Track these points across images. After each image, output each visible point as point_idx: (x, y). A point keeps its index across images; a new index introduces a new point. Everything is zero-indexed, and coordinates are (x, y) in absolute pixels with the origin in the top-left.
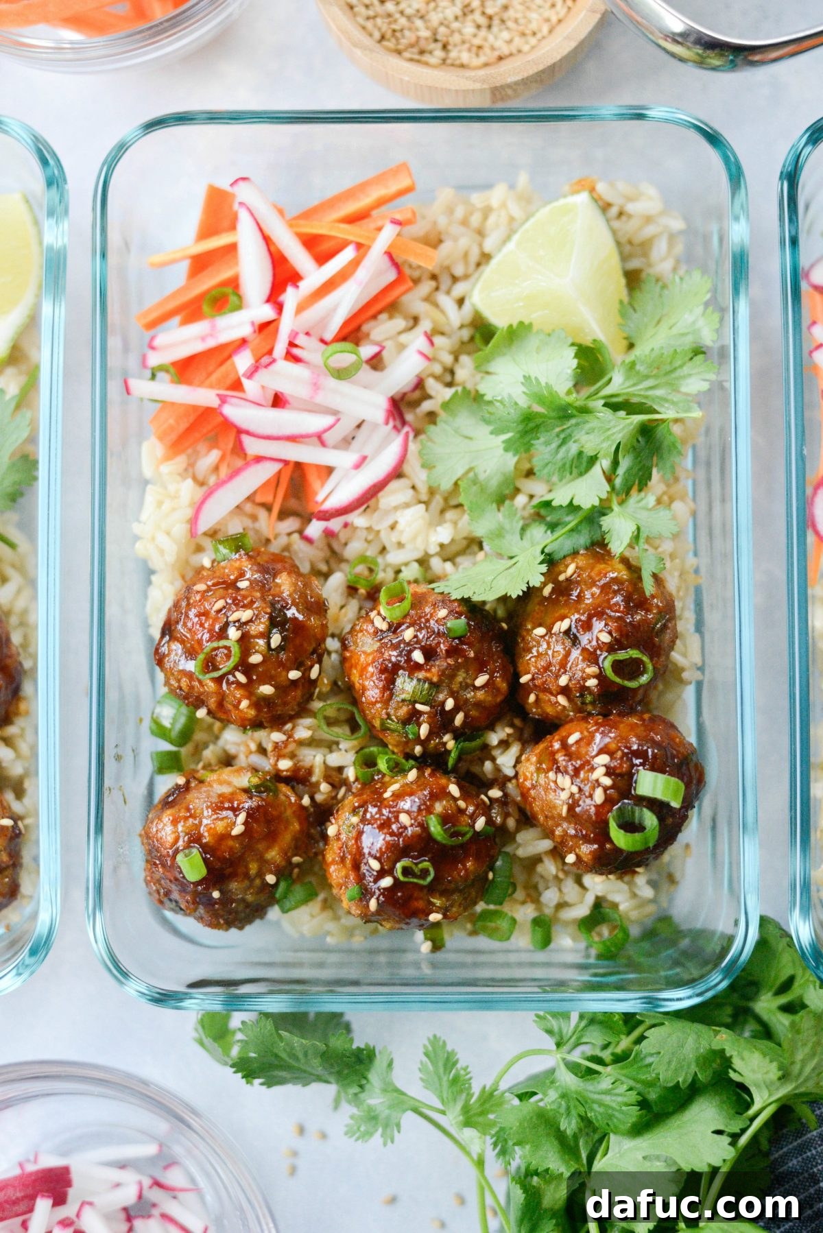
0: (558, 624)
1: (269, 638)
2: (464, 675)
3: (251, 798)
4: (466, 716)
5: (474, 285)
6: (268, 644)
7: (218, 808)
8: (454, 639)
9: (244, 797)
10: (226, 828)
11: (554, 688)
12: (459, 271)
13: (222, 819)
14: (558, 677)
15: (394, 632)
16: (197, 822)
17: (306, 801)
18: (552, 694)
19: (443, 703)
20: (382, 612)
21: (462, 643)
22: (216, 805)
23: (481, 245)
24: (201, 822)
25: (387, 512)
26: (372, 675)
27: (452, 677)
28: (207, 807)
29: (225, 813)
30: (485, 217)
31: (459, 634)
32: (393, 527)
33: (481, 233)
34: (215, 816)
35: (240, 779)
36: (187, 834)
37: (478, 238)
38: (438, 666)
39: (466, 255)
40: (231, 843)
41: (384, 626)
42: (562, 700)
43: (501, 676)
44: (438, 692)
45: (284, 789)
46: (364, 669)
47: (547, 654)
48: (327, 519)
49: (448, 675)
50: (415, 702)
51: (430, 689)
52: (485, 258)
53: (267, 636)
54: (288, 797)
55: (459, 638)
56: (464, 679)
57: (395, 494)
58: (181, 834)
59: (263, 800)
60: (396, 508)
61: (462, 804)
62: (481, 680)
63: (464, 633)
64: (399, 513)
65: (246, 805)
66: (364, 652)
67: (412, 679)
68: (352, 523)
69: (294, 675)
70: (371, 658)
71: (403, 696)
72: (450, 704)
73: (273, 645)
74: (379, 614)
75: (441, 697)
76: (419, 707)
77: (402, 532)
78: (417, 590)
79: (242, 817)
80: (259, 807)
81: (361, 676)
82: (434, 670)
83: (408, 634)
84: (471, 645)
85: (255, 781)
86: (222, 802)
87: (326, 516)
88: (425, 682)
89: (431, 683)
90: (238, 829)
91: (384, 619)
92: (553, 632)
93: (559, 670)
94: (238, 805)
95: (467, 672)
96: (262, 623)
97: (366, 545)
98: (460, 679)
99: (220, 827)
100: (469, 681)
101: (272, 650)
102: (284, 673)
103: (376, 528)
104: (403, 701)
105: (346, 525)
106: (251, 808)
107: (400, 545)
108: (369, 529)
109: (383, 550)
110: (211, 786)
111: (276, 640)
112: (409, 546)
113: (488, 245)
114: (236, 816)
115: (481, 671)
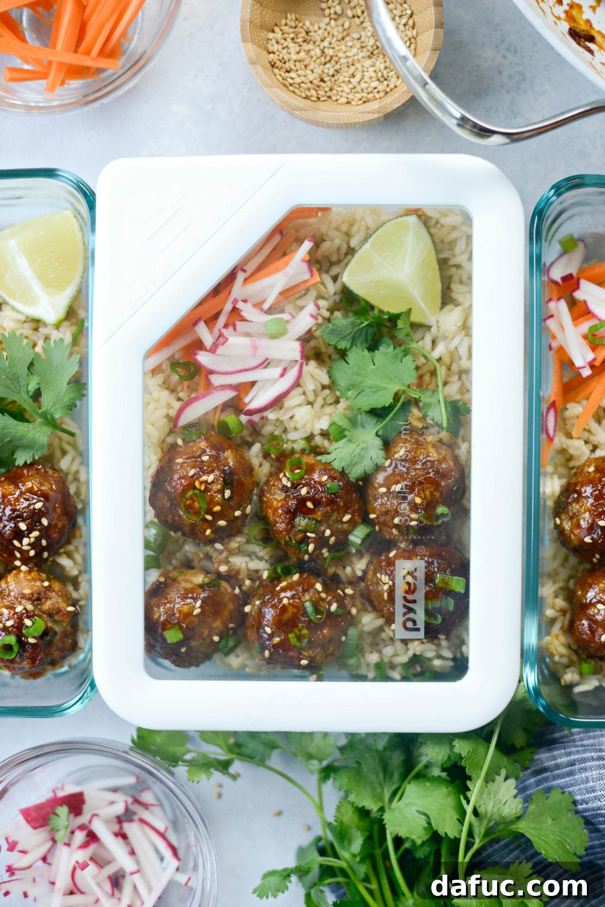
0: (394, 486)
1: (224, 493)
2: (337, 515)
3: (204, 591)
4: (336, 539)
5: (344, 269)
6: (224, 496)
7: (184, 597)
8: (331, 494)
9: (200, 590)
10: (189, 610)
11: (390, 524)
12: (334, 258)
13: (187, 604)
14: (393, 518)
15: (295, 488)
16: (172, 606)
17: (237, 591)
18: (389, 527)
19: (324, 532)
20: (287, 474)
21: (337, 497)
22: (184, 596)
23: (348, 243)
24: (174, 606)
25: (289, 409)
26: (281, 515)
27: (329, 517)
28: (178, 597)
29: (189, 601)
30: (351, 225)
31: (333, 491)
32: (291, 418)
33: (348, 235)
34: (182, 603)
35: (197, 579)
36: (166, 613)
37: (346, 238)
38: (322, 511)
39: (339, 249)
40: (193, 618)
41: (289, 485)
42: (394, 531)
43: (358, 516)
44: (320, 526)
45: (224, 584)
46: (276, 509)
47: (386, 504)
48: (251, 415)
49: (327, 516)
50: (307, 532)
51: (315, 524)
52: (351, 251)
53: (222, 492)
54: (226, 589)
55: (334, 494)
56: (337, 517)
57: (294, 399)
58: (162, 613)
59: (212, 592)
60: (293, 407)
61: (323, 595)
62: (347, 518)
63: (336, 491)
64: (295, 410)
65: (202, 596)
66: (276, 499)
67: (305, 518)
68: (267, 417)
69: (238, 513)
70: (280, 504)
71: (300, 528)
72: (328, 533)
73: (226, 497)
74: (285, 476)
75: (322, 528)
76: (308, 534)
77: (297, 422)
78: (308, 461)
79: (199, 603)
80: (208, 597)
81: (274, 514)
82: (319, 513)
83: (304, 491)
84: (341, 498)
85: (207, 580)
86: (187, 594)
87: (250, 413)
88: (313, 520)
89: (317, 521)
90: (197, 611)
91: (288, 479)
92: (391, 491)
93: (394, 514)
94: (197, 596)
95: (339, 514)
96: (219, 484)
97: (275, 428)
98: (334, 518)
99: (186, 609)
100: (339, 519)
101: (225, 500)
102: (232, 513)
103: (282, 419)
104: (299, 531)
105: (262, 418)
106: (204, 598)
107: (296, 429)
108: (278, 420)
109: (285, 431)
110: (180, 583)
111: (228, 493)
112: (301, 430)
113: (353, 243)
114: (196, 602)
115: (346, 513)
